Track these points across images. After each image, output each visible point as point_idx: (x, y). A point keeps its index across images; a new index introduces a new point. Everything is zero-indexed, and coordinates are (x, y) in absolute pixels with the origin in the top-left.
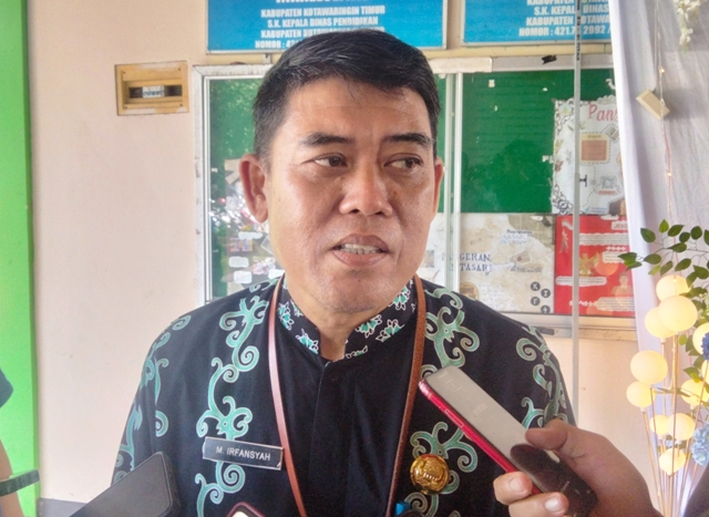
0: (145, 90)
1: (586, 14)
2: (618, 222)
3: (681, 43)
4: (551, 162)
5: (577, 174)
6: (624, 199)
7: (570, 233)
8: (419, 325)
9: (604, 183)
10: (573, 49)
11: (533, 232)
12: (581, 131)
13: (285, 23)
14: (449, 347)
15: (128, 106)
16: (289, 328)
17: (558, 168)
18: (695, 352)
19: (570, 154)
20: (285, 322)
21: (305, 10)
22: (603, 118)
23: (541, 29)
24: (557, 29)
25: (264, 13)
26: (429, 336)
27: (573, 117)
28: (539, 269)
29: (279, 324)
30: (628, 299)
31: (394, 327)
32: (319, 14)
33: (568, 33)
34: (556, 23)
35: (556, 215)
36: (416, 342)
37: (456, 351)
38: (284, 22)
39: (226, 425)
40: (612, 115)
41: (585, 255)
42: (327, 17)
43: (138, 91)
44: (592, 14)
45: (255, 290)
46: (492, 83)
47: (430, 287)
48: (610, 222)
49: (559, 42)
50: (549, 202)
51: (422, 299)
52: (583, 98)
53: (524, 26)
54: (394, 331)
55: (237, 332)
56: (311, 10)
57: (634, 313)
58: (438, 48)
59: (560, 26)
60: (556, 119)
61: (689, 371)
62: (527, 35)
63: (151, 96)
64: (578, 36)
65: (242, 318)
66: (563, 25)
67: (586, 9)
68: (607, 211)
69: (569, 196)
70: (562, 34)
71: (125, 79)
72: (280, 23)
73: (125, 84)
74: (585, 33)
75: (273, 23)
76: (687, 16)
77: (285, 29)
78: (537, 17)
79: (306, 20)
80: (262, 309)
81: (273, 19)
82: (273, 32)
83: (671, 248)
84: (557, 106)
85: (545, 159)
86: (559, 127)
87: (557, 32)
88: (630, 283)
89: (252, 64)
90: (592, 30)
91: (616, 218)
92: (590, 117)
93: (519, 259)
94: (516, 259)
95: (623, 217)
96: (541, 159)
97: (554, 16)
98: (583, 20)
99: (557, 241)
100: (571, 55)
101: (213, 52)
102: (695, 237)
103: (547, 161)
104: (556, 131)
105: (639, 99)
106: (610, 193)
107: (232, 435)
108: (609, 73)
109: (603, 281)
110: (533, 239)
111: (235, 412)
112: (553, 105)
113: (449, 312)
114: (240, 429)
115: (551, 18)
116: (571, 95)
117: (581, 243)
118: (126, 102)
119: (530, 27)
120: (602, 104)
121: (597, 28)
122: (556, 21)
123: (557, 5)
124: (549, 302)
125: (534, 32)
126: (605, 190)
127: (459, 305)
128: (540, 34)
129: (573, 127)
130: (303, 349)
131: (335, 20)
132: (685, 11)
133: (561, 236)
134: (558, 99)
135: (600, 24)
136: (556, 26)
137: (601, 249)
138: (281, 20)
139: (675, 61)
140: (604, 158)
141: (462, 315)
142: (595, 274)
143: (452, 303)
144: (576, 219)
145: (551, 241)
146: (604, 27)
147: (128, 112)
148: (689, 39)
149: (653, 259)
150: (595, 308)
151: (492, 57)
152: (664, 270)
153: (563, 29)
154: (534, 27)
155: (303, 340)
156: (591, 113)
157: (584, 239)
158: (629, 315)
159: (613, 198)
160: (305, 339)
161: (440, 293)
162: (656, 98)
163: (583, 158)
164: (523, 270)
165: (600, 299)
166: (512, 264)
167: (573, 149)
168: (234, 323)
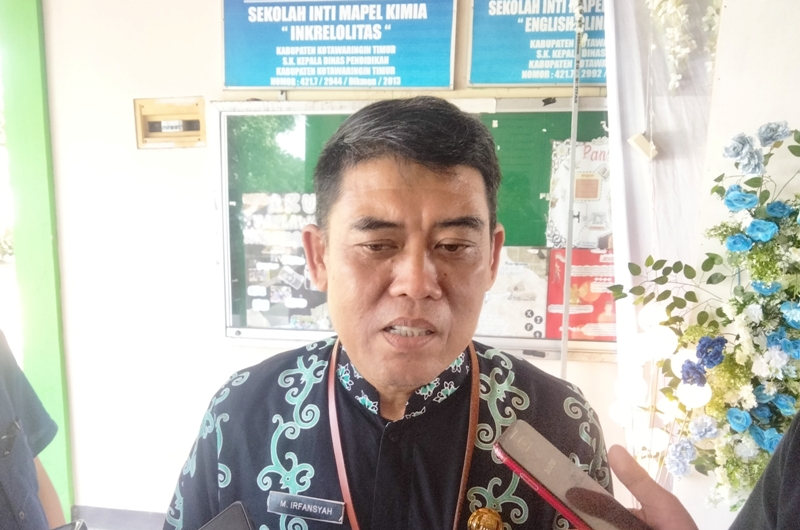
0: (163, 124)
1: (584, 59)
2: (606, 256)
3: (670, 88)
4: (548, 199)
5: (571, 211)
6: (611, 234)
7: (562, 265)
8: (474, 387)
9: (594, 219)
10: (572, 92)
11: (529, 264)
12: (576, 170)
13: (300, 61)
14: (502, 406)
15: (148, 140)
16: (348, 389)
17: (553, 205)
18: (670, 374)
19: (565, 192)
20: (345, 382)
21: (319, 48)
22: (596, 158)
23: (542, 71)
24: (558, 72)
25: (280, 51)
26: (483, 397)
27: (569, 157)
28: (533, 298)
29: (338, 383)
30: (611, 325)
31: (450, 389)
32: (333, 52)
33: (567, 76)
34: (556, 66)
35: (550, 249)
36: (472, 403)
37: (508, 410)
38: (298, 59)
39: (288, 479)
40: (603, 155)
41: (575, 285)
42: (339, 55)
43: (157, 126)
44: (590, 58)
45: (312, 348)
46: (495, 124)
47: (481, 348)
48: (598, 256)
49: (558, 84)
50: (544, 236)
51: (475, 361)
52: (579, 139)
53: (527, 68)
54: (450, 392)
55: (296, 390)
56: (324, 48)
57: (615, 338)
58: (446, 88)
59: (560, 69)
60: (553, 158)
61: (664, 391)
62: (529, 77)
63: (170, 130)
64: (577, 79)
65: (300, 375)
66: (562, 69)
67: (584, 53)
68: (596, 245)
69: (563, 231)
70: (562, 77)
71: (144, 113)
72: (295, 61)
73: (144, 118)
74: (583, 76)
75: (288, 61)
76: (677, 63)
77: (300, 66)
78: (540, 59)
79: (320, 58)
80: (321, 368)
81: (288, 56)
82: (288, 69)
83: (654, 281)
84: (554, 146)
85: (542, 196)
86: (556, 167)
87: (557, 75)
88: (614, 311)
89: (268, 101)
90: (589, 74)
91: (605, 251)
92: (585, 157)
93: (516, 289)
94: (512, 289)
95: (610, 251)
96: (539, 196)
97: (555, 59)
98: (581, 65)
99: (550, 273)
100: (570, 97)
101: (230, 88)
102: (676, 271)
103: (544, 198)
104: (553, 170)
105: (631, 141)
106: (599, 228)
107: (295, 489)
108: (603, 115)
109: (590, 309)
110: (529, 270)
111: (297, 468)
112: (551, 146)
113: (501, 373)
114: (303, 484)
115: (552, 61)
116: (569, 136)
117: (572, 274)
118: (146, 136)
119: (532, 69)
120: (596, 145)
121: (595, 71)
122: (557, 64)
123: (558, 49)
124: (541, 328)
125: (536, 75)
126: (595, 225)
127: (509, 366)
128: (542, 77)
129: (569, 166)
130: (362, 409)
131: (348, 59)
132: (675, 58)
133: (554, 268)
134: (557, 139)
135: (597, 68)
136: (556, 69)
137: (590, 279)
138: (295, 57)
139: (663, 105)
140: (596, 196)
141: (512, 375)
142: (584, 302)
143: (503, 363)
144: (568, 253)
145: (544, 272)
146: (600, 71)
147: (147, 145)
148: (677, 85)
149: (638, 290)
150: (581, 333)
151: (496, 99)
152: (647, 300)
153: (563, 71)
154: (536, 70)
155: (363, 400)
156: (585, 153)
157: (575, 271)
158: (611, 339)
159: (602, 233)
160: (364, 399)
161: (491, 354)
162: (646, 141)
163: (577, 196)
164: (519, 299)
165: (587, 325)
166: (509, 294)
167: (567, 187)
168: (292, 380)
